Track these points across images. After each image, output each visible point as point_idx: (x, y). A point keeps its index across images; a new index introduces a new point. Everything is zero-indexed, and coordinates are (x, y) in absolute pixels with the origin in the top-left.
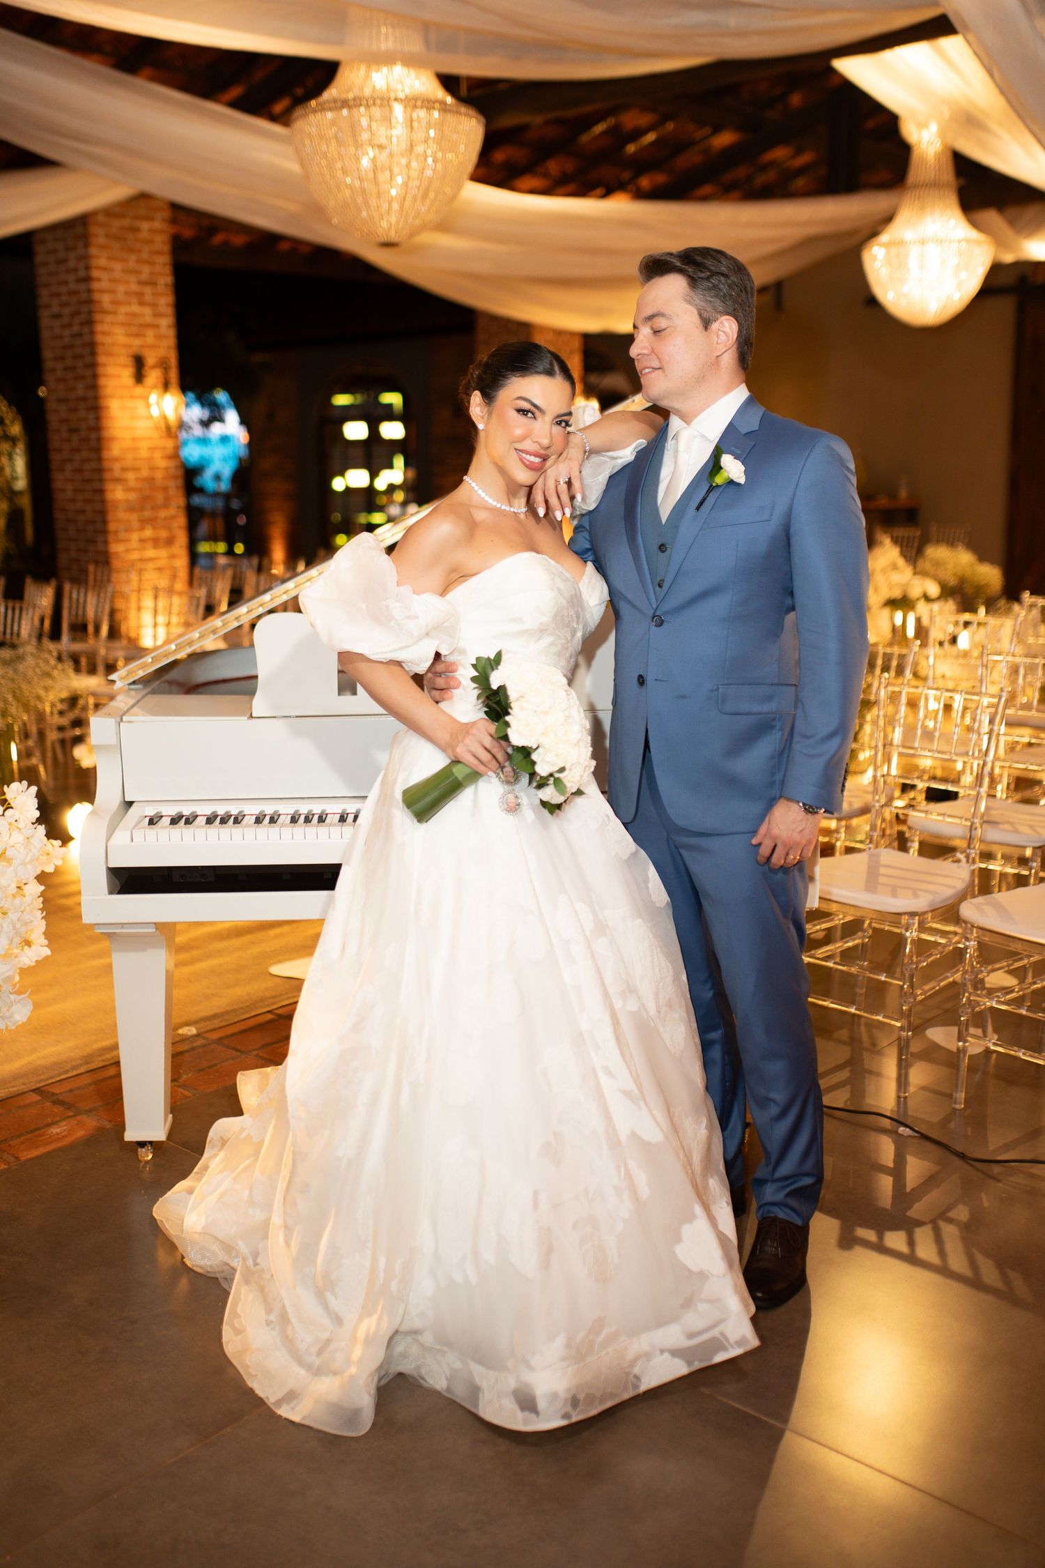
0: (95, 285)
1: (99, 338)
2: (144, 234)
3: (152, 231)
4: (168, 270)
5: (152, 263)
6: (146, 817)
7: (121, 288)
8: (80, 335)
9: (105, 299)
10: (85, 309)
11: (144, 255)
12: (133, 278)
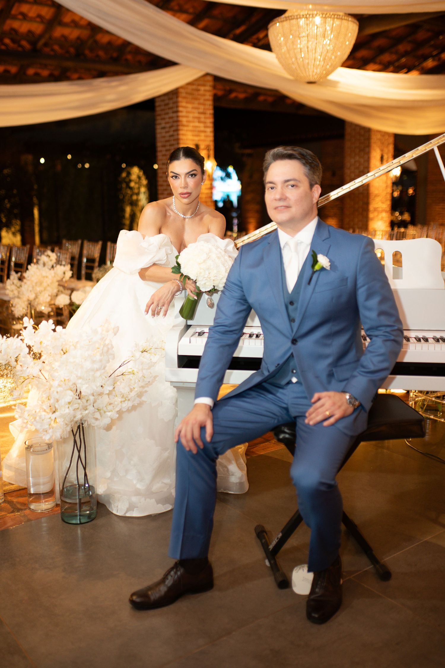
0: (180, 114)
1: (181, 137)
2: (201, 92)
3: (205, 91)
4: (211, 107)
5: (204, 104)
6: (197, 332)
7: (191, 115)
8: (172, 136)
9: (184, 120)
10: (175, 124)
11: (202, 101)
12: (196, 111)
